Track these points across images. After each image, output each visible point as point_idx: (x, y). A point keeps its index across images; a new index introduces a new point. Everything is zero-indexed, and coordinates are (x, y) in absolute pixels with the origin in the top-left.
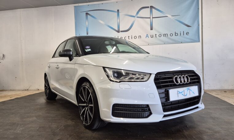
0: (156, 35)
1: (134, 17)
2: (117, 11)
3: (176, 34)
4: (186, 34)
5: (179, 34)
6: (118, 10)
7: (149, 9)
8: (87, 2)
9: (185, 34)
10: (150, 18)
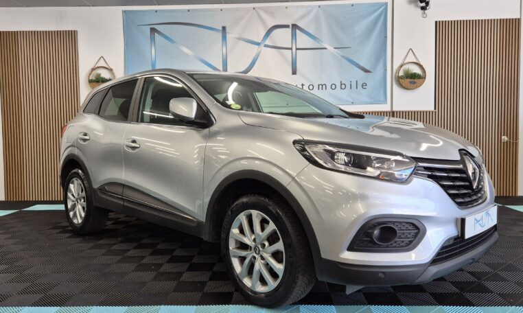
0: (303, 85)
1: (258, 44)
2: (221, 29)
3: (343, 87)
4: (362, 86)
5: (348, 86)
6: (224, 28)
7: (289, 30)
8: (155, 5)
9: (360, 86)
10: (291, 49)
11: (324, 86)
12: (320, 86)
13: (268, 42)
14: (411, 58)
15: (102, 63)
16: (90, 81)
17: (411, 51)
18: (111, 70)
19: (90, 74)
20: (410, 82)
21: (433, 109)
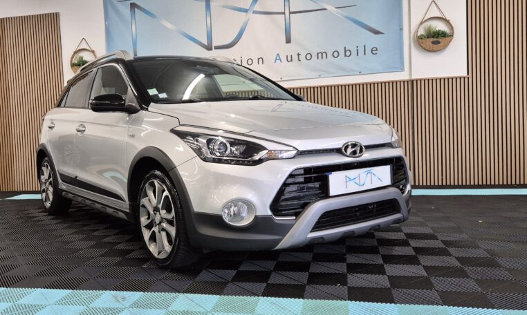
0: (298, 55)
1: (246, 11)
3: (348, 53)
4: (372, 51)
5: (354, 52)
9: (368, 51)
10: (284, 13)
11: (324, 54)
12: (320, 55)
13: (257, 8)
14: (434, 12)
15: (84, 46)
16: (73, 65)
17: (433, 4)
18: (93, 52)
19: (72, 58)
20: (433, 43)
21: (465, 74)
